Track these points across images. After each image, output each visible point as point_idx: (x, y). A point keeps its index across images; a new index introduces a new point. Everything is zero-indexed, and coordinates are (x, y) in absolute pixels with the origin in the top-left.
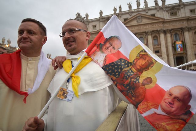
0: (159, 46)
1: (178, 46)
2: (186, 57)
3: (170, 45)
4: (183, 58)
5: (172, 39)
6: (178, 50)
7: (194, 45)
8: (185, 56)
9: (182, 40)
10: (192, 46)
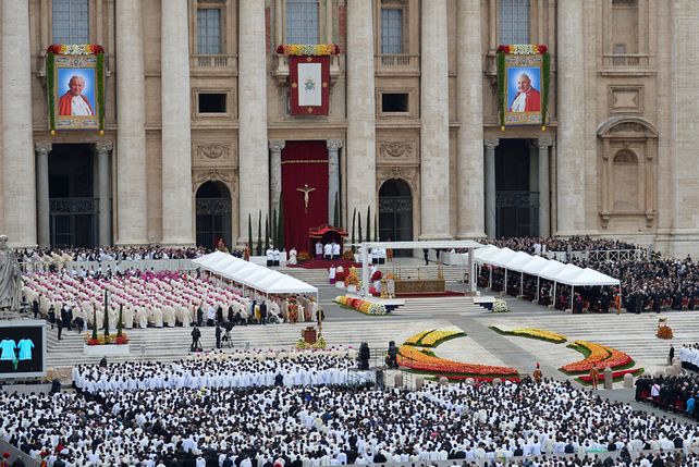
0: (411, 68)
1: (517, 80)
2: (550, 148)
3: (473, 64)
4: (537, 149)
5: (488, 20)
6: (514, 107)
7: (601, 75)
8: (544, 140)
9: (541, 43)
10: (593, 82)
